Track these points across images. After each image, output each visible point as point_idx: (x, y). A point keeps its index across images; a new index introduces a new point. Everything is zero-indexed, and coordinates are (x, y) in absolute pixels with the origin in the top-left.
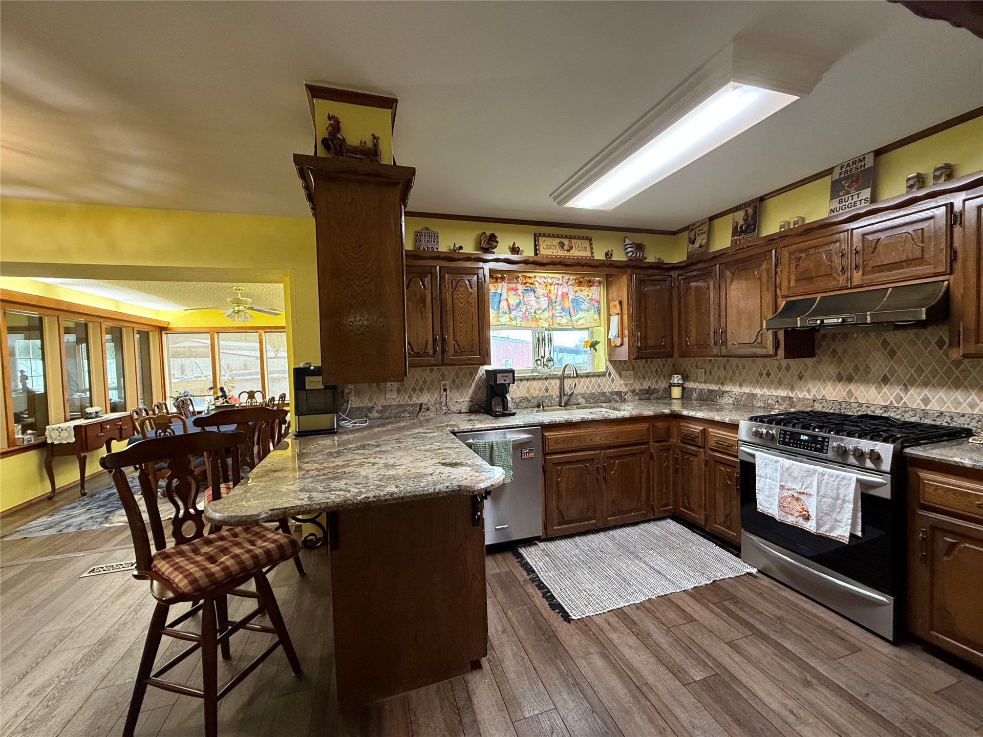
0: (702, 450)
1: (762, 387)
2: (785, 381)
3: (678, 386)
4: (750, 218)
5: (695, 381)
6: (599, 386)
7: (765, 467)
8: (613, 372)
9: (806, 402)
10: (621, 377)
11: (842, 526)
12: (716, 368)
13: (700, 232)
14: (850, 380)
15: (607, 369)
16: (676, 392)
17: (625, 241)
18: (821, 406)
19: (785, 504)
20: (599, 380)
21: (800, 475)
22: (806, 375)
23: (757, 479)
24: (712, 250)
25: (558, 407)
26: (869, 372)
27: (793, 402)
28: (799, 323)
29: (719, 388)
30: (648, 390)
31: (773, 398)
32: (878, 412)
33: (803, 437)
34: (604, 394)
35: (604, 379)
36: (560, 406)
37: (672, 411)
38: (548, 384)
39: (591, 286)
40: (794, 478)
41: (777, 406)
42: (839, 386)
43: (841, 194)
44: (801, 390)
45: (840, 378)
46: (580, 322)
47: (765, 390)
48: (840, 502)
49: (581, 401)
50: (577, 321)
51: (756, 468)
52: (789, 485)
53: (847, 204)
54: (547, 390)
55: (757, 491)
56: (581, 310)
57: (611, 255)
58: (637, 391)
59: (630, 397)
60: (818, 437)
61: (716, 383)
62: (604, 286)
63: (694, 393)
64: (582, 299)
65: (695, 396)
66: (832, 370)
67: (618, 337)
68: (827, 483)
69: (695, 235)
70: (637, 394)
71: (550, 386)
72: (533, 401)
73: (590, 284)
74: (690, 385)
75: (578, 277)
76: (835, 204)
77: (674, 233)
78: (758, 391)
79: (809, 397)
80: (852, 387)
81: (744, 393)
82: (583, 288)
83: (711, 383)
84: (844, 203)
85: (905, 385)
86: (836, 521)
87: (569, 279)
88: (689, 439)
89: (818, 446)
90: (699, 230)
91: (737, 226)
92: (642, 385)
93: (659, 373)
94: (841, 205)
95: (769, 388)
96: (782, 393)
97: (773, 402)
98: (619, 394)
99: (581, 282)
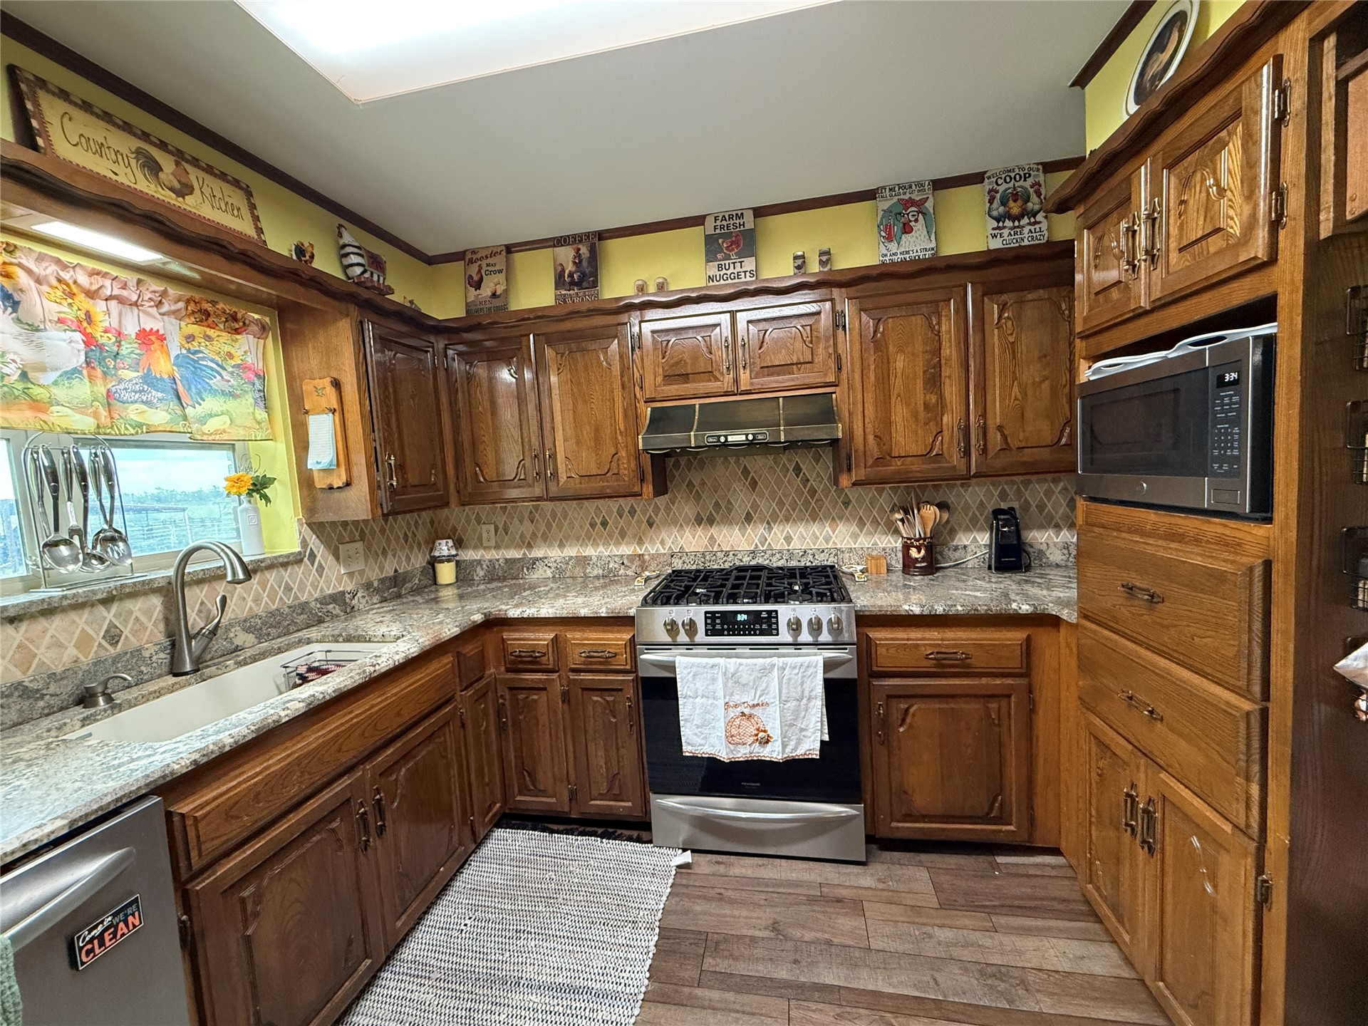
0: (555, 676)
1: (595, 544)
2: (629, 533)
3: (449, 561)
4: (585, 263)
5: (475, 548)
6: (288, 589)
7: (694, 679)
8: (320, 551)
9: (662, 560)
10: (337, 558)
11: (810, 734)
12: (516, 520)
13: (491, 268)
14: (711, 521)
15: (304, 543)
16: (446, 573)
17: (340, 235)
18: (681, 561)
19: (734, 732)
20: (286, 574)
21: (752, 678)
22: (657, 521)
23: (680, 702)
24: (514, 306)
25: (171, 680)
26: (731, 510)
27: (644, 562)
28: (693, 442)
29: (524, 554)
30: (395, 577)
31: (616, 559)
32: (747, 561)
33: (741, 618)
34: (304, 607)
35: (299, 571)
36: (176, 675)
37: (485, 614)
38: (117, 615)
39: (237, 331)
40: (743, 685)
41: (622, 572)
42: (700, 531)
43: (719, 256)
44: (653, 542)
45: (699, 521)
46: (212, 425)
47: (601, 548)
48: (804, 701)
49: (243, 638)
50: (203, 420)
51: (679, 685)
52: (737, 698)
53: (729, 272)
54: (113, 637)
55: (682, 723)
56: (214, 392)
57: (312, 257)
58: (376, 584)
59: (364, 601)
60: (761, 612)
61: (518, 547)
62: (274, 339)
63: (479, 569)
64: (212, 361)
65: (482, 573)
66: (688, 509)
67: (338, 465)
68: (790, 679)
69: (479, 271)
70: (377, 590)
71: (126, 621)
72: (53, 688)
73: (235, 325)
74: (469, 555)
75: (197, 296)
76: (713, 270)
77: (431, 261)
78: (589, 551)
79: (663, 551)
80: (714, 530)
81: (571, 558)
82: (211, 332)
83: (508, 547)
84: (724, 271)
85: (768, 523)
86: (802, 730)
87: (164, 294)
88: (530, 661)
89: (764, 626)
90: (488, 265)
91: (563, 271)
92: (381, 569)
93: (410, 539)
94: (722, 273)
95: (607, 544)
96: (627, 549)
97: (616, 566)
98: (338, 598)
99: (207, 314)
